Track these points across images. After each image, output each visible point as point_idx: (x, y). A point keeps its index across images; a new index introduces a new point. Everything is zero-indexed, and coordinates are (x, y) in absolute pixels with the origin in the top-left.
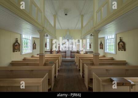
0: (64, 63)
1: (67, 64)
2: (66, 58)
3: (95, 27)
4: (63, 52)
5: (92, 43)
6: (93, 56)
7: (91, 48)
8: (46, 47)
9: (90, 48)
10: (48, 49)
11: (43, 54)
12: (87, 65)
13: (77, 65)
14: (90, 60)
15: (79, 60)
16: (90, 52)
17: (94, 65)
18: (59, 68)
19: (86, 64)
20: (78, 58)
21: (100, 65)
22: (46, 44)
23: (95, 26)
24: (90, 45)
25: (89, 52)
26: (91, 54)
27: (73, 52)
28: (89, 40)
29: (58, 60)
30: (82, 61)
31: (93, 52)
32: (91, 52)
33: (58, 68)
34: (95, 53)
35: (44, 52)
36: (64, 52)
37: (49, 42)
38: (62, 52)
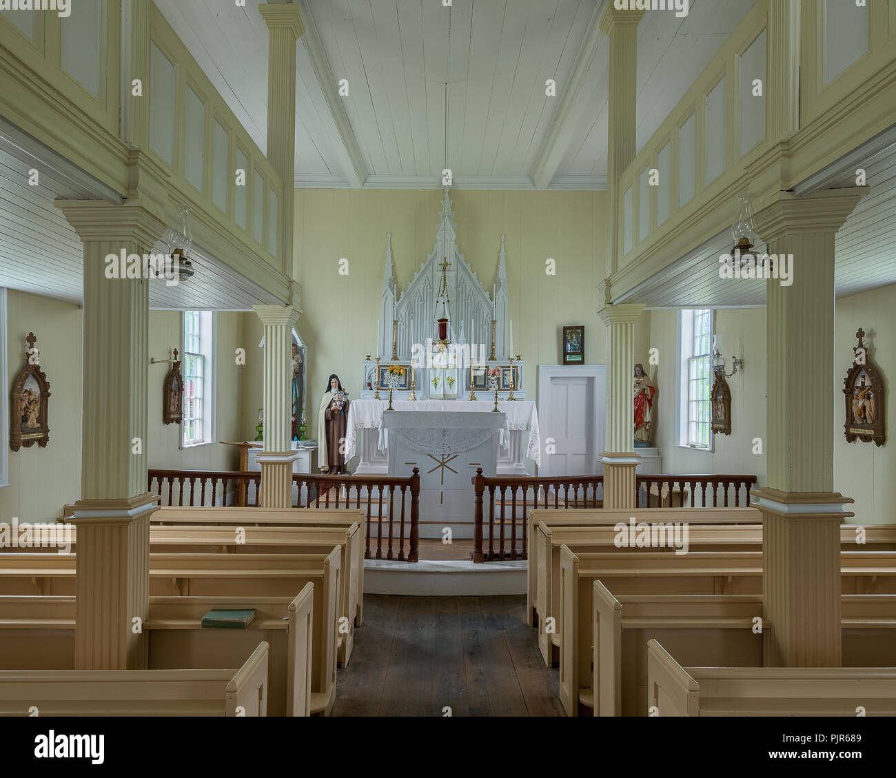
0: (396, 629)
1: (427, 632)
2: (423, 564)
3: (787, 148)
4: (381, 482)
5: (740, 363)
6: (755, 535)
7: (727, 430)
8: (172, 413)
9: (722, 424)
10: (202, 448)
11: (125, 505)
12: (684, 662)
13: (554, 650)
14: (722, 583)
15: (584, 585)
16: (715, 480)
17: (780, 663)
18: (332, 687)
19: (666, 635)
20: (568, 559)
21: (847, 661)
22: (173, 384)
23: (791, 128)
24: (721, 392)
25: (704, 480)
26: (732, 512)
27: (504, 483)
28: (703, 318)
29: (320, 584)
30: (614, 600)
31: (750, 481)
32: (726, 480)
33: (317, 687)
34: (792, 498)
35: (136, 486)
36: (392, 483)
37: (207, 351)
38: (370, 482)
